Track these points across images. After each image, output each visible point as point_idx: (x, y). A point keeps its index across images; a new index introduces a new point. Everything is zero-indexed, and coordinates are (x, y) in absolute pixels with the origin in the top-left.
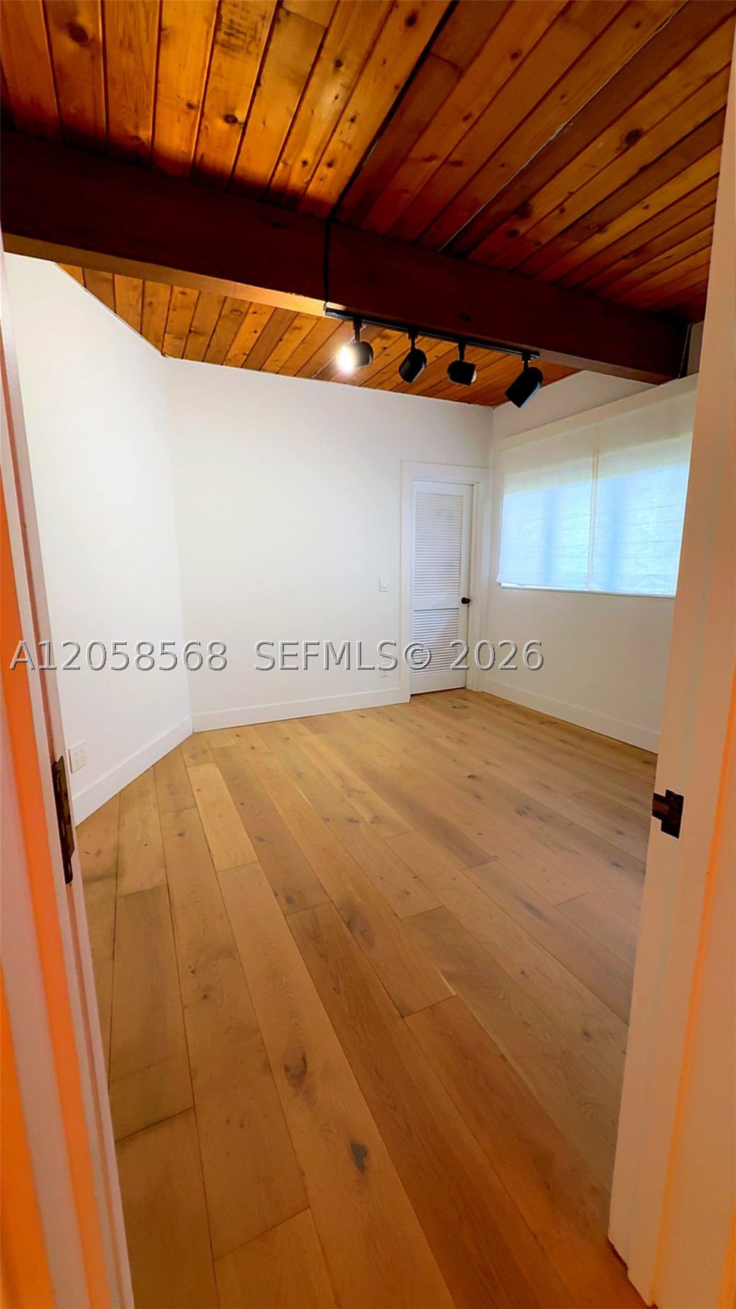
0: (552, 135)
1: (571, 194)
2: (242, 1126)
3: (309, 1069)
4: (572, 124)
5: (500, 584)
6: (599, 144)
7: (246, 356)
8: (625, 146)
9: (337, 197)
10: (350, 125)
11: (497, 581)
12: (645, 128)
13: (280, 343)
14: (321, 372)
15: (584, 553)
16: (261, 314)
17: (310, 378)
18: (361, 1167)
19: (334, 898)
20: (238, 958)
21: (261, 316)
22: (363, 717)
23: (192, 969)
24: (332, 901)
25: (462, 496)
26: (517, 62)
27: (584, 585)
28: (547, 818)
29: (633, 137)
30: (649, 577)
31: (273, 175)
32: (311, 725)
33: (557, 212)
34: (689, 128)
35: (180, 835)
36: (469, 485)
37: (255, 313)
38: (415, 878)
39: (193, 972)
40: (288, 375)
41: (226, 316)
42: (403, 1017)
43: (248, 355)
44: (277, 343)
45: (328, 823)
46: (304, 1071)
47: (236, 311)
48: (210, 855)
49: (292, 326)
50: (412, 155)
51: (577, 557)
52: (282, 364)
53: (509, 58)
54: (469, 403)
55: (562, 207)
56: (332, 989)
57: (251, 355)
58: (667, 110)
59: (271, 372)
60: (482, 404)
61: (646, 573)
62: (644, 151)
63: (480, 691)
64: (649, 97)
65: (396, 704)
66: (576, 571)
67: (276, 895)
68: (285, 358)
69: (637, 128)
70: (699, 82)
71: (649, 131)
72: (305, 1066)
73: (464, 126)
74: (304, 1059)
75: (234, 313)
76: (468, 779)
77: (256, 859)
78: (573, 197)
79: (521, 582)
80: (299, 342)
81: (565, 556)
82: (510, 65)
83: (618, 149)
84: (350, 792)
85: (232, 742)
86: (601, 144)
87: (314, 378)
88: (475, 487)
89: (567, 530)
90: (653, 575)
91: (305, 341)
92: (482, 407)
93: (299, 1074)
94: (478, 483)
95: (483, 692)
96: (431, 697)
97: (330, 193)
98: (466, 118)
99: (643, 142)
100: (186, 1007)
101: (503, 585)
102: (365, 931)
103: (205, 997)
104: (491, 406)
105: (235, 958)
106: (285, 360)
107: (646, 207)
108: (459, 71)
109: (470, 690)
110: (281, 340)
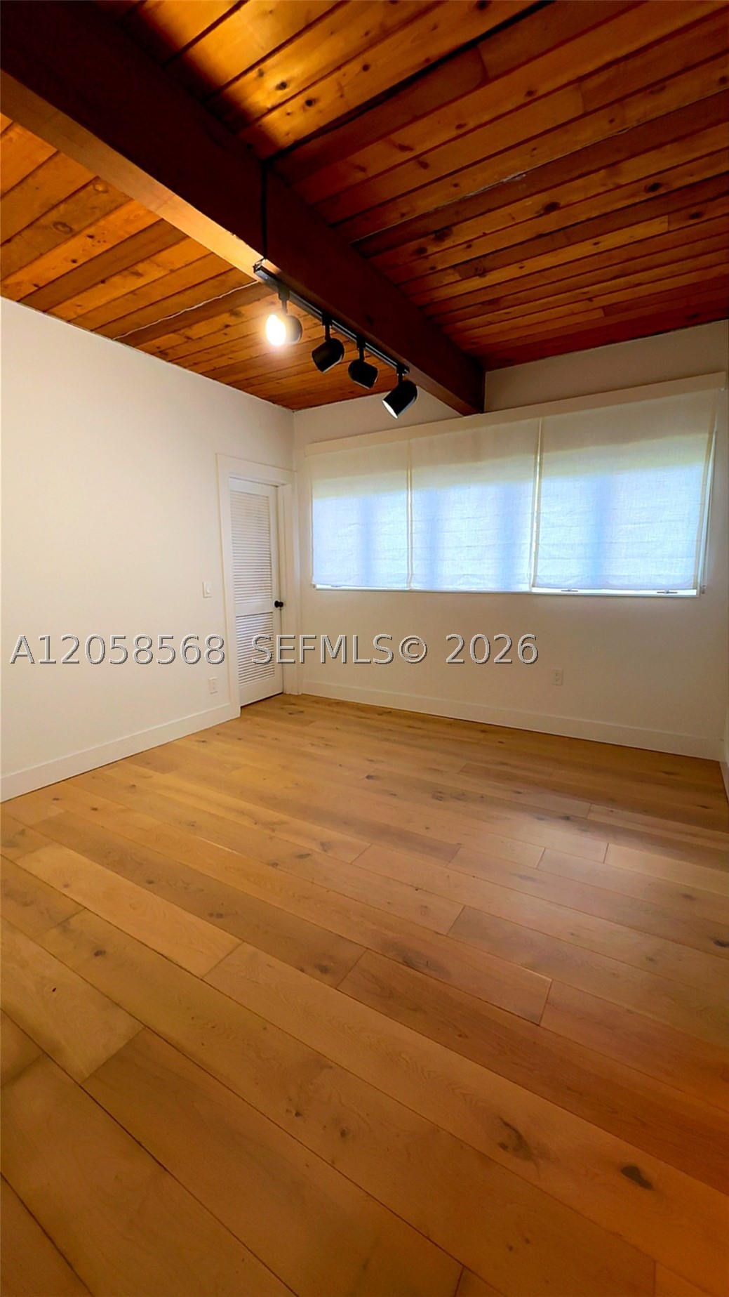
0: (505, 178)
1: (485, 234)
2: (528, 1242)
3: (521, 1131)
4: (524, 175)
5: (314, 586)
6: (528, 202)
7: (36, 288)
8: (542, 212)
9: (293, 142)
10: (360, 71)
11: (313, 583)
12: (563, 203)
13: (101, 285)
14: (130, 335)
15: (403, 555)
16: (99, 242)
17: (112, 339)
18: (646, 1184)
19: (366, 944)
20: (333, 1065)
21: (98, 244)
22: (203, 742)
23: (294, 1112)
24: (367, 948)
25: (267, 497)
26: (530, 99)
27: (406, 585)
28: (461, 796)
29: (552, 207)
30: (466, 576)
31: (237, 78)
32: (149, 763)
33: (465, 245)
34: (583, 218)
35: (97, 954)
36: (273, 486)
37: (91, 237)
38: (417, 890)
39: (298, 1114)
40: (84, 327)
41: (45, 227)
42: (538, 1025)
43: (40, 288)
44: (96, 284)
45: (278, 867)
46: (519, 1137)
47: (64, 225)
48: (169, 960)
49: (132, 270)
50: (393, 137)
51: (397, 560)
52: (85, 311)
53: (524, 94)
54: (274, 403)
55: (471, 243)
56: (458, 1037)
57: (43, 290)
58: (582, 197)
59: (61, 318)
60: (284, 406)
61: (462, 573)
62: (551, 222)
63: (300, 694)
64: (580, 182)
65: (228, 721)
66: (396, 572)
67: (302, 971)
68: (91, 306)
69: (558, 201)
70: (611, 186)
71: (564, 207)
72: (516, 1132)
73: (454, 133)
74: (507, 1124)
75: (60, 227)
76: (366, 779)
77: (238, 941)
78: (485, 237)
79: (337, 584)
80: (128, 291)
81: (385, 559)
82: (522, 99)
83: (537, 212)
84: (271, 826)
85: (55, 810)
86: (530, 203)
87: (116, 340)
88: (280, 488)
89: (385, 534)
90: (468, 575)
91: (137, 292)
92: (284, 409)
93: (518, 1143)
94: (283, 485)
95: (303, 694)
96: (258, 707)
97: (288, 134)
98: (459, 127)
99: (554, 215)
100: (333, 1162)
101: (318, 586)
102: (427, 962)
103: (343, 1134)
104: (292, 409)
105: (331, 1067)
106: (91, 309)
107: (521, 268)
108: (486, 79)
109: (290, 694)
110: (103, 282)
